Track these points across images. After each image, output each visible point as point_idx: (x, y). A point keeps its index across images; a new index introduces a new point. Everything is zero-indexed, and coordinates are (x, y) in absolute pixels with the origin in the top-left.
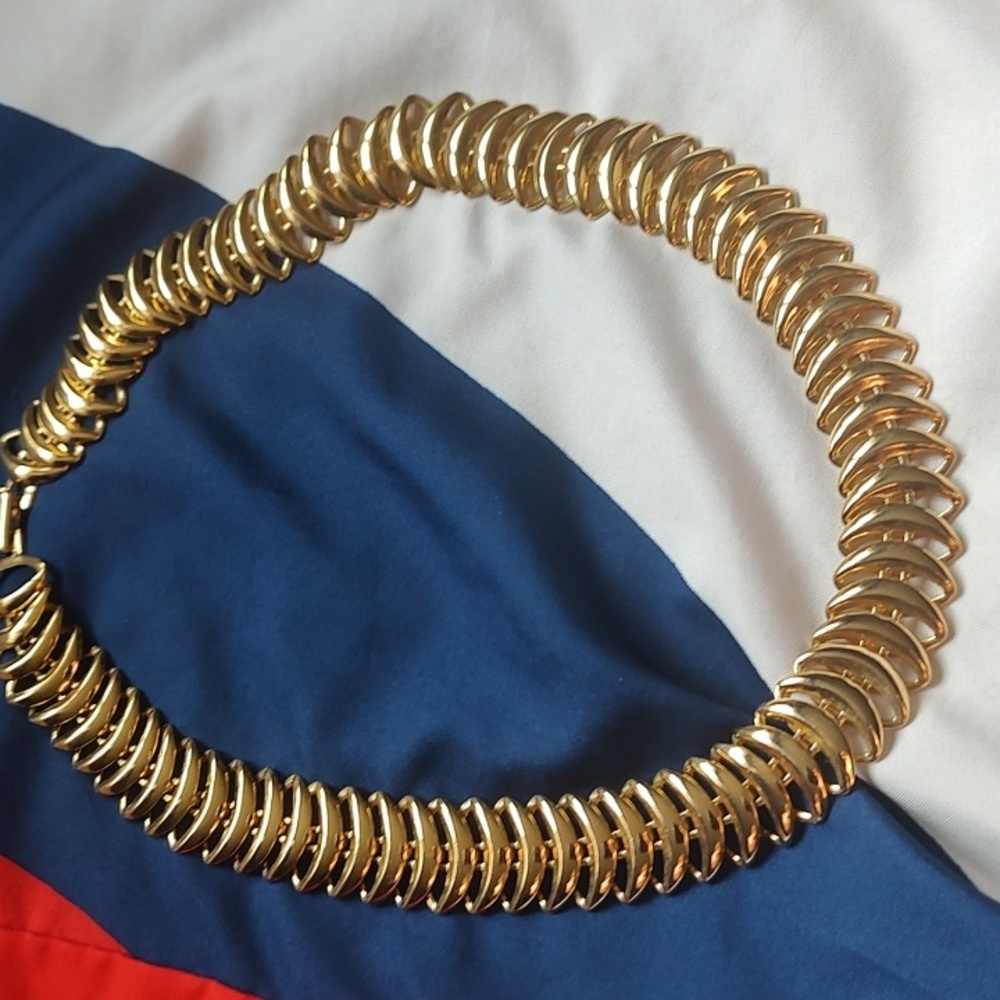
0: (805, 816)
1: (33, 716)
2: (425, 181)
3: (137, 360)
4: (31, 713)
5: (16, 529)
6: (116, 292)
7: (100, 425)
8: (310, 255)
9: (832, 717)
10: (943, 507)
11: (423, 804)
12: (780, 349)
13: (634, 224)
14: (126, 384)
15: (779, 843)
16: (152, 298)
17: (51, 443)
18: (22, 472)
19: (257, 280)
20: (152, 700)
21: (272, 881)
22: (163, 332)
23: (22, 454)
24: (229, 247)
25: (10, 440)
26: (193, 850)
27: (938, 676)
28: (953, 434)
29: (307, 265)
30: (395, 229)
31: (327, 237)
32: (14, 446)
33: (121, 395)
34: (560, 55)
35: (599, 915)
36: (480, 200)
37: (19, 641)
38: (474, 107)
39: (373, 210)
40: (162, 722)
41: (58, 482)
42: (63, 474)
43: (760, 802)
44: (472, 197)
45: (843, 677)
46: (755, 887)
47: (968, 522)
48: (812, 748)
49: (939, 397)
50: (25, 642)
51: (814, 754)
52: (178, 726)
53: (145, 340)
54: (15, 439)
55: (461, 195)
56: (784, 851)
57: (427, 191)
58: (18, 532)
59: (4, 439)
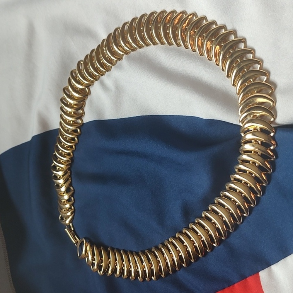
0: (272, 148)
2: (88, 86)
3: (69, 178)
6: (55, 167)
7: (72, 198)
8: (81, 124)
9: (256, 118)
10: (242, 46)
11: (194, 223)
12: (179, 47)
13: (130, 52)
15: (274, 160)
16: (61, 162)
17: (67, 211)
18: (67, 222)
19: (79, 130)
21: (179, 270)
22: (69, 167)
23: (64, 218)
24: (66, 137)
25: (61, 218)
26: (159, 277)
27: (275, 85)
28: (229, 28)
29: (82, 126)
30: (91, 102)
31: (80, 117)
32: (62, 218)
34: (89, 33)
35: (252, 215)
36: (100, 79)
37: (92, 260)
38: (83, 61)
39: (84, 102)
40: (132, 253)
41: (75, 218)
42: (74, 216)
43: (260, 154)
44: (98, 80)
45: (251, 106)
46: (278, 175)
47: (250, 43)
48: (258, 130)
49: (219, 23)
50: (93, 259)
51: (260, 131)
52: (135, 251)
53: (67, 172)
54: (61, 217)
55: (96, 82)
56: (277, 160)
57: (90, 87)
58: (75, 236)
59: (60, 219)
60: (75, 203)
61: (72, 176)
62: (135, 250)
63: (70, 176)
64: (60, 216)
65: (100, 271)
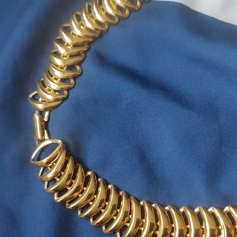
1: (68, 206)
4: (67, 205)
5: (44, 130)
7: (73, 81)
14: (80, 63)
20: (121, 188)
22: (92, 40)
23: (40, 99)
33: (78, 68)
37: (56, 175)
50: (59, 175)
53: (84, 45)
58: (45, 131)
59: (31, 96)
60: (73, 89)
61: (88, 54)
62: (134, 193)
63: (85, 52)
64: (36, 92)
65: (59, 196)
